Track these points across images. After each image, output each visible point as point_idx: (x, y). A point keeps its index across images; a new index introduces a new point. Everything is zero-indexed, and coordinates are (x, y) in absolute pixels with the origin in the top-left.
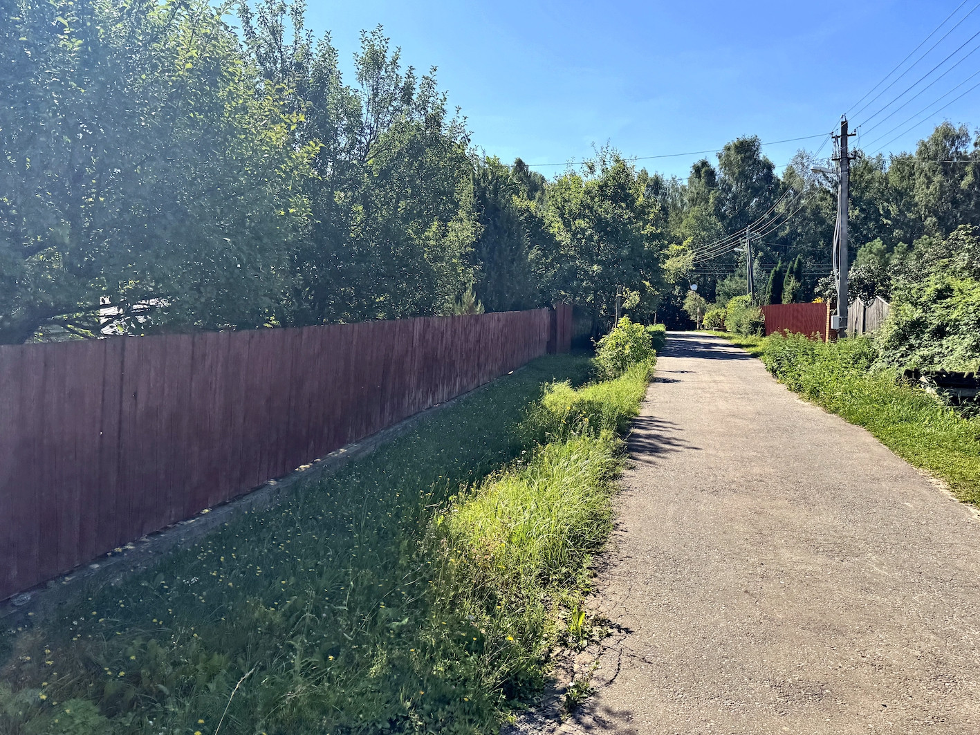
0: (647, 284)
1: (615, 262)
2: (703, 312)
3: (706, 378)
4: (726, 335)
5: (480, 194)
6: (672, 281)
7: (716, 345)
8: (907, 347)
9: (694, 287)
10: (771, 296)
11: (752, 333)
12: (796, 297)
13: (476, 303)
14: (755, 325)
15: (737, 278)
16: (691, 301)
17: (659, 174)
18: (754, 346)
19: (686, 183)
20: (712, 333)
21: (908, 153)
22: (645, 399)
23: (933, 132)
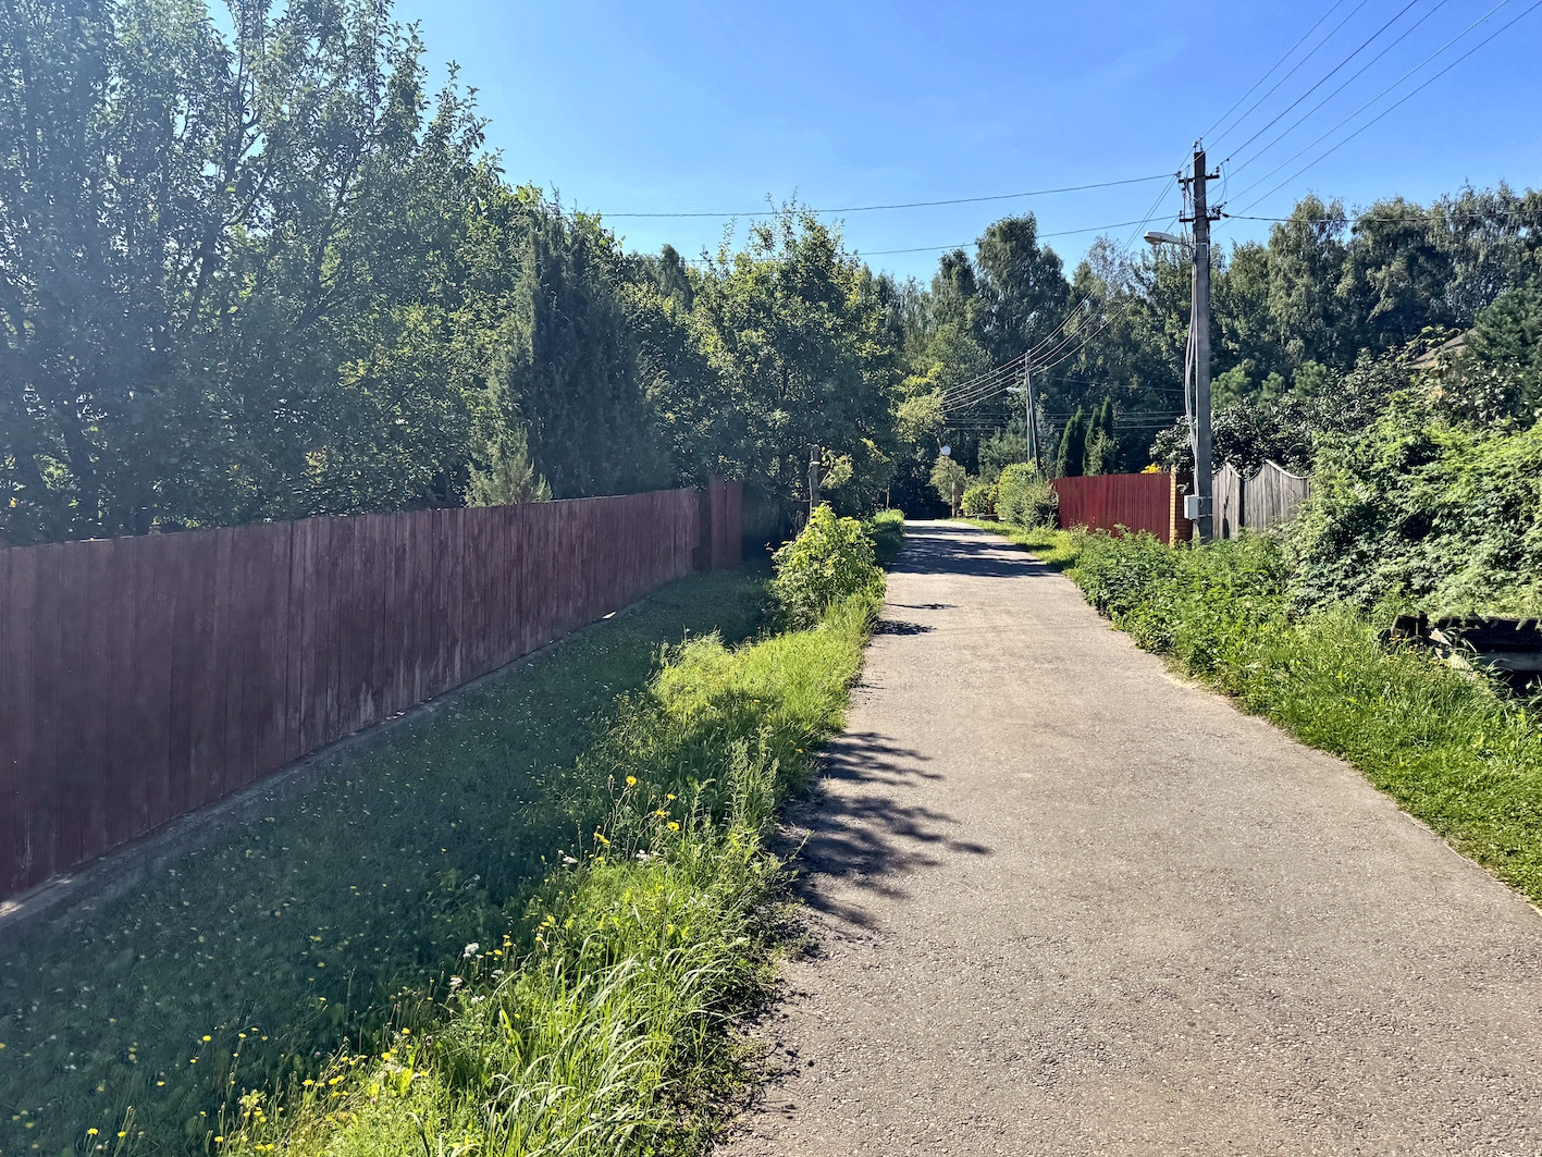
0: (870, 443)
1: (813, 406)
2: (960, 489)
3: (976, 621)
4: (998, 526)
5: (550, 273)
6: (912, 439)
7: (985, 546)
8: (1354, 557)
9: (946, 450)
10: (1066, 463)
11: (1039, 524)
12: (1109, 463)
13: (536, 480)
14: (1043, 510)
15: (1011, 436)
16: (943, 471)
17: (888, 274)
18: (1049, 547)
19: (929, 289)
20: (976, 524)
21: (1257, 243)
22: (860, 682)
23: (1292, 210)
